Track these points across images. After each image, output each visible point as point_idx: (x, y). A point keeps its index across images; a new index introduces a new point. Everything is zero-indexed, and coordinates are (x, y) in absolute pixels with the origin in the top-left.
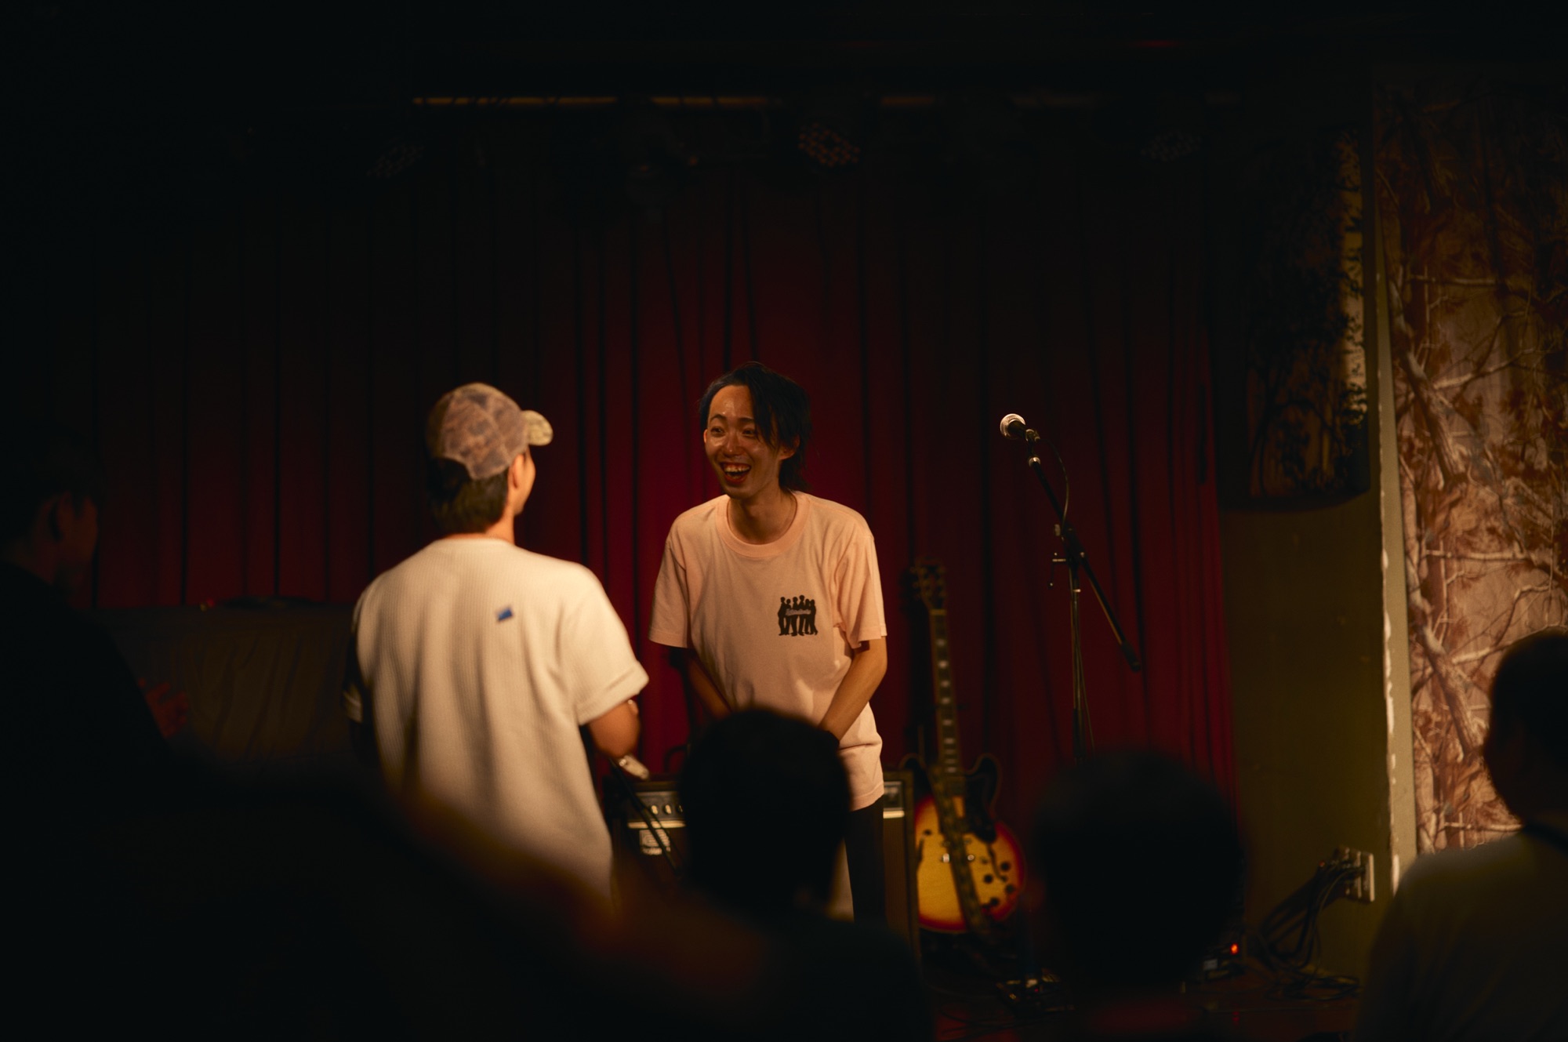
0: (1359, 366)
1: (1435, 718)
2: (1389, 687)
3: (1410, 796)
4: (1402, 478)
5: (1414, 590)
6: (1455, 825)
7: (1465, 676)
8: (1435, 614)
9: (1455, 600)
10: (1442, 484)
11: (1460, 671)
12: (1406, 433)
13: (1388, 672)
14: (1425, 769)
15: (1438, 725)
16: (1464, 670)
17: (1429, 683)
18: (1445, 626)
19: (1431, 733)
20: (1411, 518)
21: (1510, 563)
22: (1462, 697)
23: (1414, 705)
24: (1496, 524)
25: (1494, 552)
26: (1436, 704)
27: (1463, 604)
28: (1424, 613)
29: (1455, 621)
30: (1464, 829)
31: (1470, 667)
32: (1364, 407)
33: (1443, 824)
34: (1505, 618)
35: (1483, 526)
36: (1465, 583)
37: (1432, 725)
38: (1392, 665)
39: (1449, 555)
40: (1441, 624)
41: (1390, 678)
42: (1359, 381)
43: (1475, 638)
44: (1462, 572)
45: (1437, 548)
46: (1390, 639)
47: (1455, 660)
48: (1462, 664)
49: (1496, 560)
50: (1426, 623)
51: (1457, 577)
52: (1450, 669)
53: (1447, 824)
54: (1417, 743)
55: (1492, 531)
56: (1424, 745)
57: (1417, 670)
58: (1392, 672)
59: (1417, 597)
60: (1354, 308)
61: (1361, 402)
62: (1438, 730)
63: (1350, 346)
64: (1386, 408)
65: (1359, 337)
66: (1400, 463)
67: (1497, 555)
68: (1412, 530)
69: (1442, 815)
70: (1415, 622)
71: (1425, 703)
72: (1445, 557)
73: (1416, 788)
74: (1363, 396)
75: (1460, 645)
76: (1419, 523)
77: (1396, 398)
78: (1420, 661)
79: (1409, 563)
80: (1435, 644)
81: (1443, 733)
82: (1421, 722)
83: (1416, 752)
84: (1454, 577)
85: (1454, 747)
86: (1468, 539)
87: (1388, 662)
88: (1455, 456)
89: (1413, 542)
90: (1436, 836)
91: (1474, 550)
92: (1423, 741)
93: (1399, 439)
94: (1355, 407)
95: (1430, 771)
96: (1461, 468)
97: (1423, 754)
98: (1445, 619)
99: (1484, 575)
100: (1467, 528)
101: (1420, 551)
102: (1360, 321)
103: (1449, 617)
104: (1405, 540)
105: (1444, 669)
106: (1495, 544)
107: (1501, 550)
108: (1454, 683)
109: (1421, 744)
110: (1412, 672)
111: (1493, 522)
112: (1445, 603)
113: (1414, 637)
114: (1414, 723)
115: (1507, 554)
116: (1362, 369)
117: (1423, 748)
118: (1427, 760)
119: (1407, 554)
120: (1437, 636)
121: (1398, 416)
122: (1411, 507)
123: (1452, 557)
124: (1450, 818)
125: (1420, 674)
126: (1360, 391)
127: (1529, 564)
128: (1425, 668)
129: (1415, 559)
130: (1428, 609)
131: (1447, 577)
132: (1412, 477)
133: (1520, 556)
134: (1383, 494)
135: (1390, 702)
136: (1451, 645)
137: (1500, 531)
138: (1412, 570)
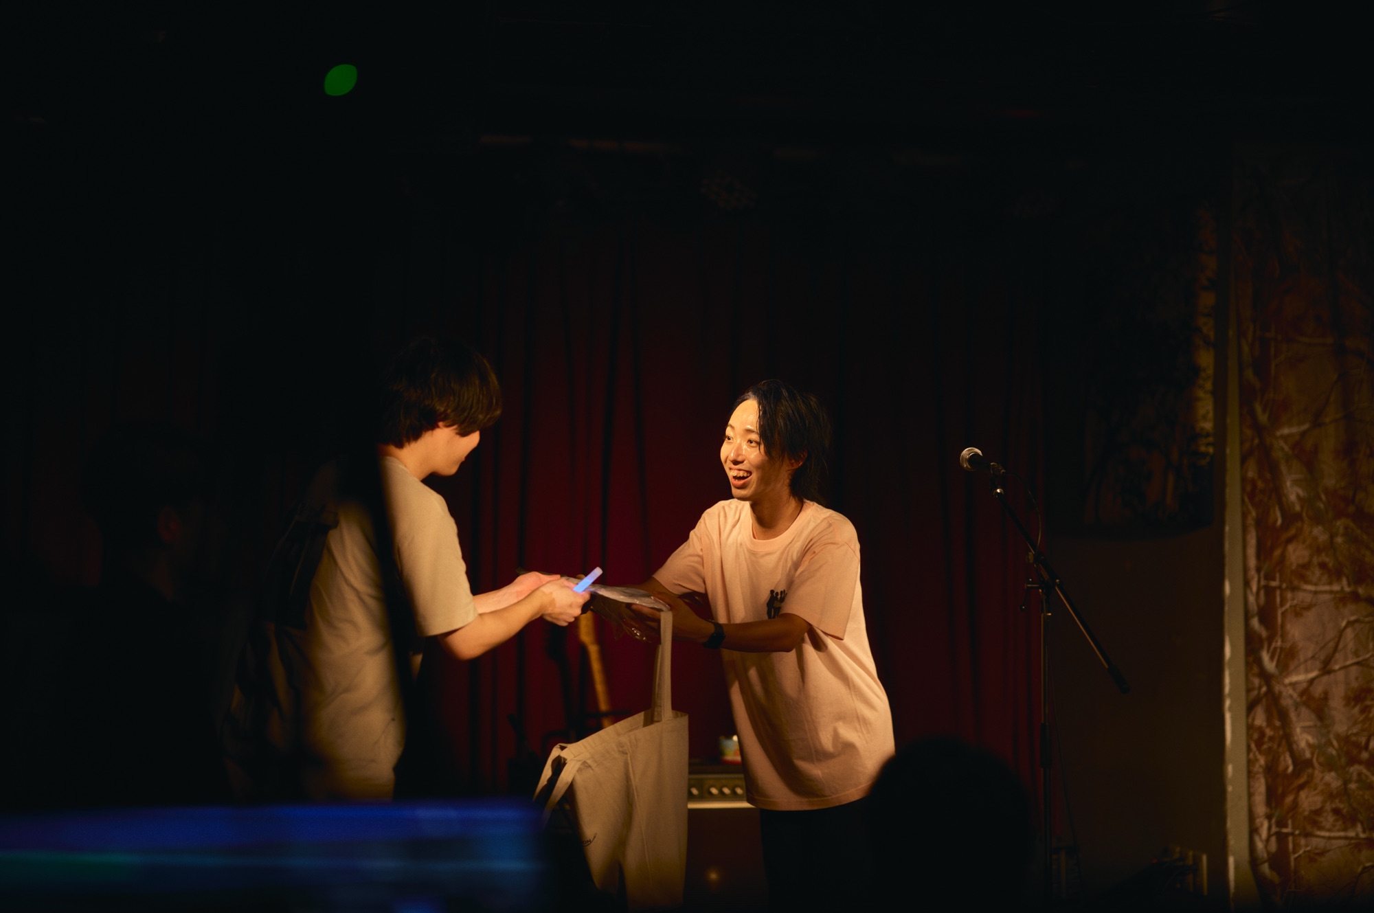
0: (1208, 413)
1: (1269, 732)
2: (1228, 703)
3: (1244, 803)
4: (1244, 516)
5: (1253, 616)
6: (1285, 830)
7: (1295, 695)
8: (1271, 639)
9: (1288, 627)
10: (1279, 522)
11: (1291, 691)
12: (1250, 474)
13: (1227, 689)
14: (1258, 779)
15: (1271, 739)
16: (1294, 689)
17: (1264, 701)
18: (1278, 651)
19: (1265, 747)
20: (1251, 551)
21: (1338, 596)
22: (1293, 715)
23: (1250, 720)
24: (1327, 560)
25: (1324, 584)
26: (1269, 720)
27: (1296, 631)
28: (1260, 637)
29: (1288, 645)
30: (1292, 834)
31: (1300, 688)
32: (1211, 450)
33: (1274, 829)
34: (1332, 644)
35: (1315, 560)
36: (1298, 611)
37: (1266, 739)
38: (1231, 683)
39: (1284, 586)
40: (1275, 649)
41: (1230, 695)
42: (1208, 426)
43: (1306, 661)
44: (1295, 602)
45: (1274, 579)
46: (1230, 659)
47: (1287, 681)
48: (1293, 685)
49: (1325, 592)
50: (1261, 647)
51: (1291, 606)
52: (1283, 689)
53: (1277, 830)
54: (1251, 755)
55: (1323, 566)
56: (1259, 757)
57: (1253, 689)
58: (1231, 689)
59: (1255, 623)
60: (1206, 359)
61: (1208, 444)
62: (1270, 744)
63: (1201, 394)
64: (1233, 452)
65: (1209, 386)
66: (1243, 501)
67: (1327, 588)
68: (1252, 562)
69: (1273, 821)
70: (1252, 645)
71: (1260, 719)
72: (1280, 587)
73: (1250, 795)
74: (1211, 439)
75: (1292, 666)
76: (1258, 556)
77: (1242, 443)
78: (1256, 681)
79: (1249, 592)
80: (1270, 665)
81: (1275, 746)
82: (1256, 736)
83: (1250, 763)
84: (1288, 605)
85: (1285, 760)
86: (1302, 573)
87: (1227, 680)
88: (1293, 497)
89: (1253, 573)
90: (1268, 840)
91: (1307, 582)
92: (1257, 753)
93: (1244, 479)
94: (1203, 449)
95: (1263, 781)
96: (1298, 508)
97: (1257, 766)
98: (1279, 643)
99: (1315, 605)
100: (1301, 561)
101: (1259, 582)
102: (1210, 371)
103: (1282, 641)
104: (1246, 570)
105: (1277, 688)
106: (1325, 578)
107: (1330, 583)
108: (1286, 702)
109: (1254, 755)
110: (1248, 691)
111: (1324, 558)
112: (1279, 629)
113: (1251, 659)
114: (1249, 736)
115: (1336, 588)
116: (1211, 415)
117: (1257, 760)
118: (1261, 770)
119: (1247, 584)
120: (1272, 658)
121: (1244, 460)
122: (1252, 541)
123: (1287, 588)
124: (1281, 823)
125: (1255, 693)
126: (1208, 435)
127: (1355, 597)
128: (1260, 687)
129: (1254, 588)
130: (1264, 634)
131: (1282, 605)
132: (1254, 514)
133: (1347, 589)
134: (1227, 529)
135: (1228, 716)
136: (1284, 668)
137: (1330, 565)
138: (1252, 599)
